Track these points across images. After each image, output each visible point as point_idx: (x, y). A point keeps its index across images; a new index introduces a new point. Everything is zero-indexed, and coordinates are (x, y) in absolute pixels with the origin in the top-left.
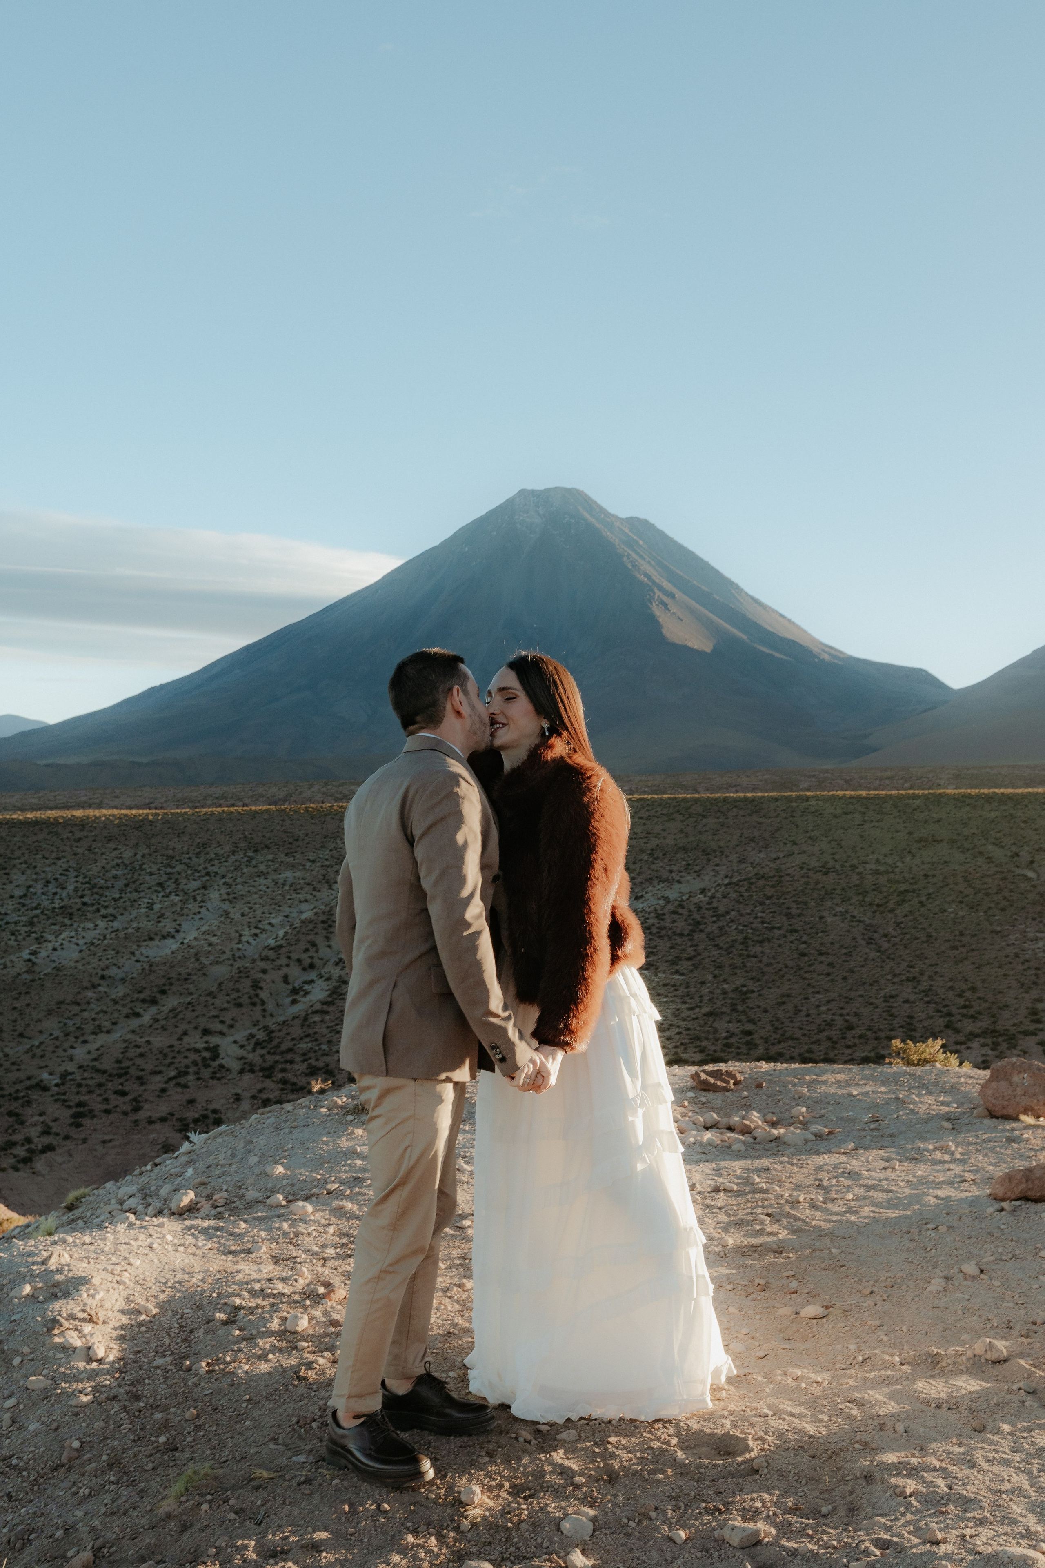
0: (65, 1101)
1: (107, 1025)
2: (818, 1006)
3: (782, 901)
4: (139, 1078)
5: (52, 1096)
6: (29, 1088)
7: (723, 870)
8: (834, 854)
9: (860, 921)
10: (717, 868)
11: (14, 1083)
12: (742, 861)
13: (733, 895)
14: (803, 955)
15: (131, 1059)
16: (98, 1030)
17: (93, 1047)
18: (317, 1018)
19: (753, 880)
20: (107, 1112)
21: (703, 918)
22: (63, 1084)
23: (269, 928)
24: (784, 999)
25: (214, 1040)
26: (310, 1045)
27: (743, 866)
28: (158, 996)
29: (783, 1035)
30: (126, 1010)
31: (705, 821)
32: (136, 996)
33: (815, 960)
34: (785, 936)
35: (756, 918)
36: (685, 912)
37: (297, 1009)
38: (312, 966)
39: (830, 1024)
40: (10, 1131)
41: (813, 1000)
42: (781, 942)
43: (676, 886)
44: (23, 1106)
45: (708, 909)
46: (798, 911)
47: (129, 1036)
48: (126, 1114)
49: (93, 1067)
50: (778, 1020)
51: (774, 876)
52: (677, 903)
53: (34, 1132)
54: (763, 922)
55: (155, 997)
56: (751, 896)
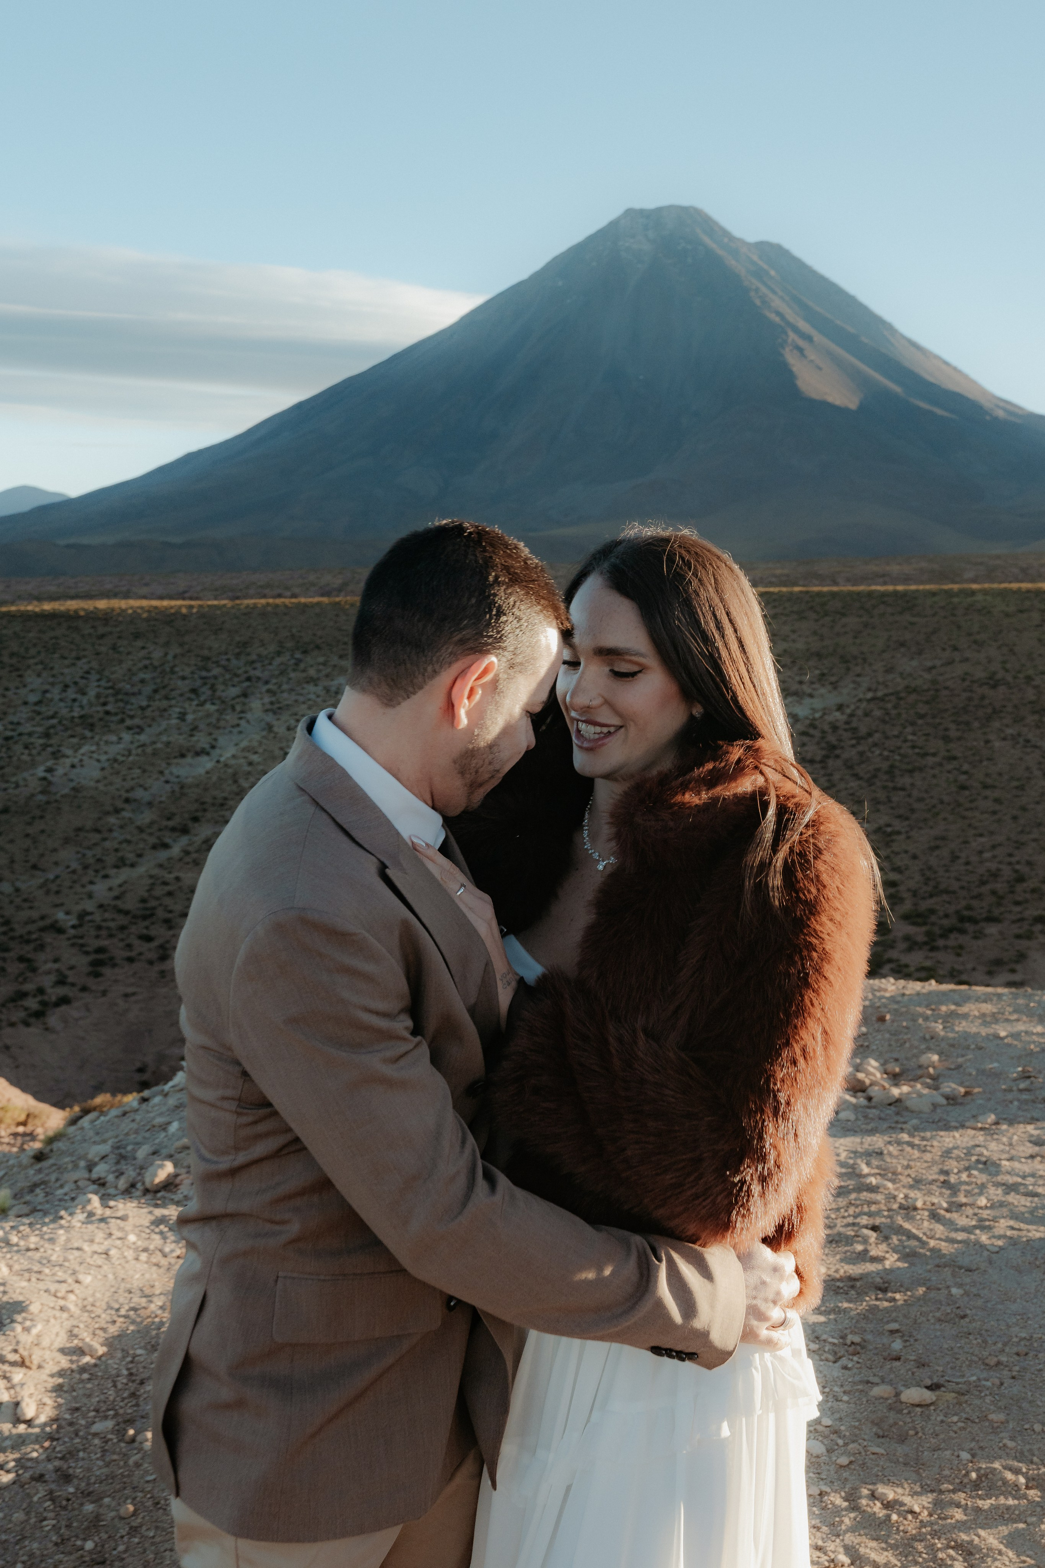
0: (82, 945)
1: (131, 857)
2: (980, 852)
3: (937, 720)
4: (167, 921)
5: (69, 939)
6: (42, 930)
7: (865, 682)
8: (1004, 662)
9: (1035, 747)
10: (858, 679)
11: (26, 923)
12: (889, 670)
13: (877, 713)
14: (963, 787)
15: (158, 899)
16: (121, 863)
17: (115, 882)
19: (903, 695)
20: (130, 960)
21: (840, 740)
22: (80, 925)
24: (938, 843)
27: (890, 677)
28: (190, 824)
29: (936, 887)
30: (152, 840)
31: (844, 620)
32: (165, 823)
33: (978, 794)
34: (941, 765)
35: (905, 741)
36: (817, 733)
39: (995, 875)
40: (20, 979)
41: (974, 844)
42: (936, 771)
43: (807, 701)
44: (35, 950)
45: (846, 730)
46: (959, 734)
47: (155, 871)
48: (151, 963)
49: (115, 907)
50: (930, 868)
51: (928, 690)
52: (808, 722)
53: (47, 981)
54: (913, 747)
55: (185, 825)
56: (899, 714)
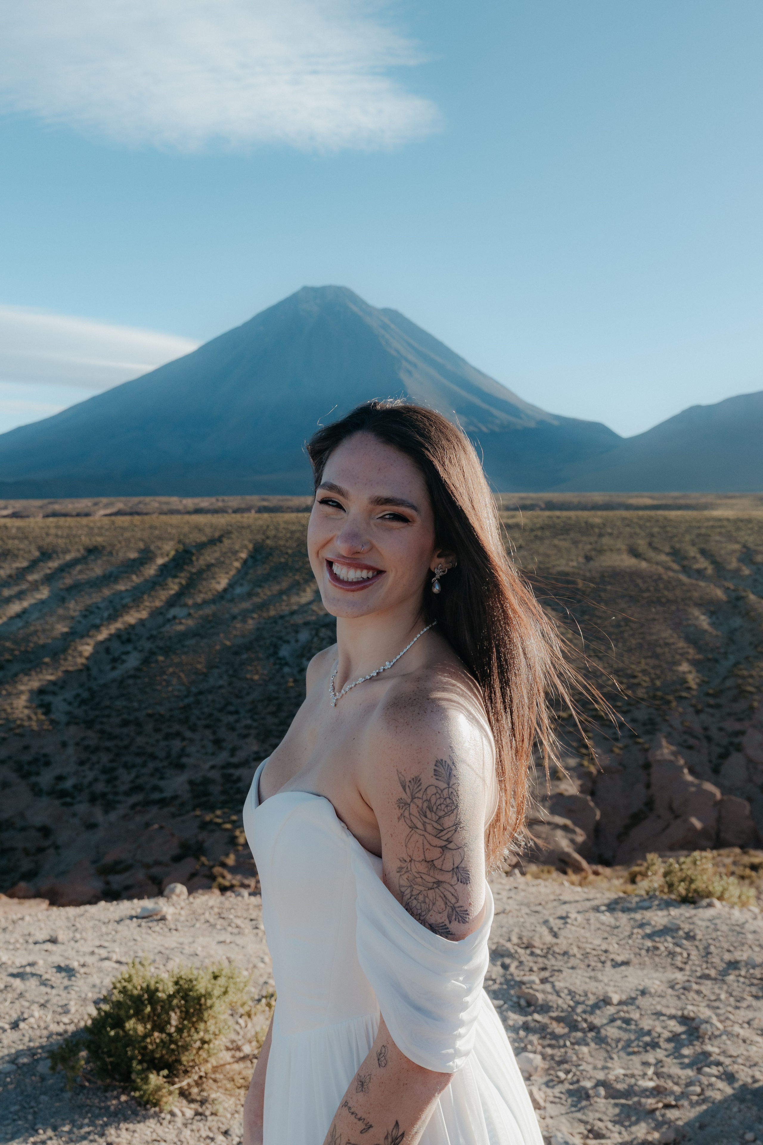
18: (131, 681)
23: (96, 610)
25: (48, 698)
26: (125, 703)
37: (115, 674)
38: (129, 641)
